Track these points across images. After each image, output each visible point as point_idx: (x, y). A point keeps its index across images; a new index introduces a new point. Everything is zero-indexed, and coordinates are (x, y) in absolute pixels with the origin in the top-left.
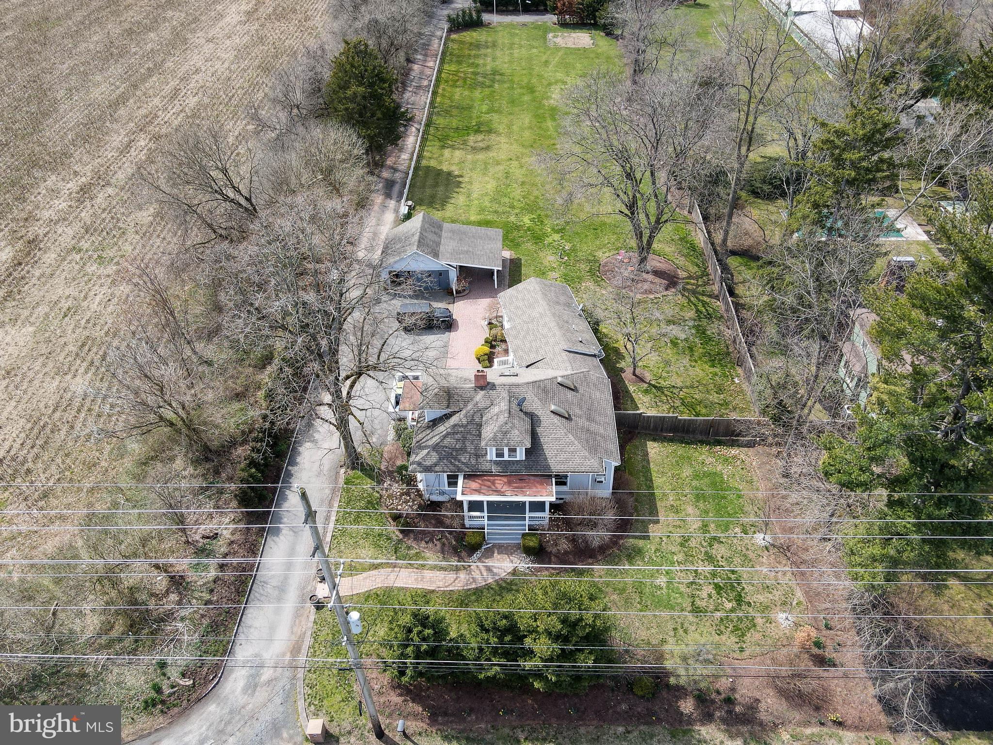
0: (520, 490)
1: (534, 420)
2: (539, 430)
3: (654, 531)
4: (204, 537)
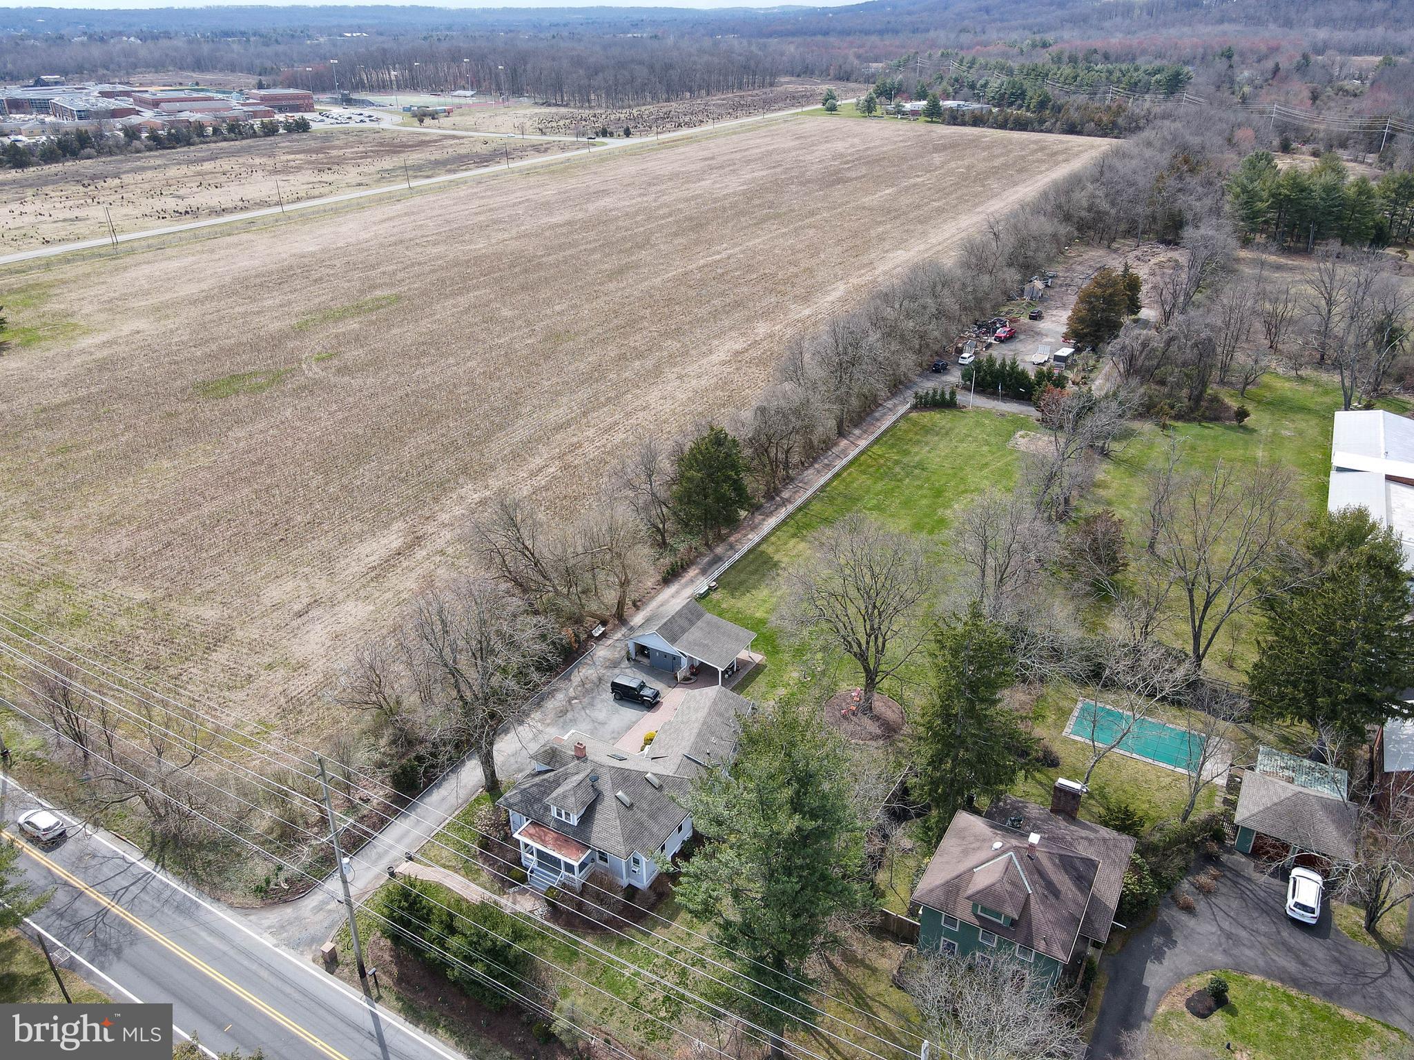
0: (559, 848)
1: (598, 797)
2: (599, 807)
3: (658, 934)
4: (361, 799)
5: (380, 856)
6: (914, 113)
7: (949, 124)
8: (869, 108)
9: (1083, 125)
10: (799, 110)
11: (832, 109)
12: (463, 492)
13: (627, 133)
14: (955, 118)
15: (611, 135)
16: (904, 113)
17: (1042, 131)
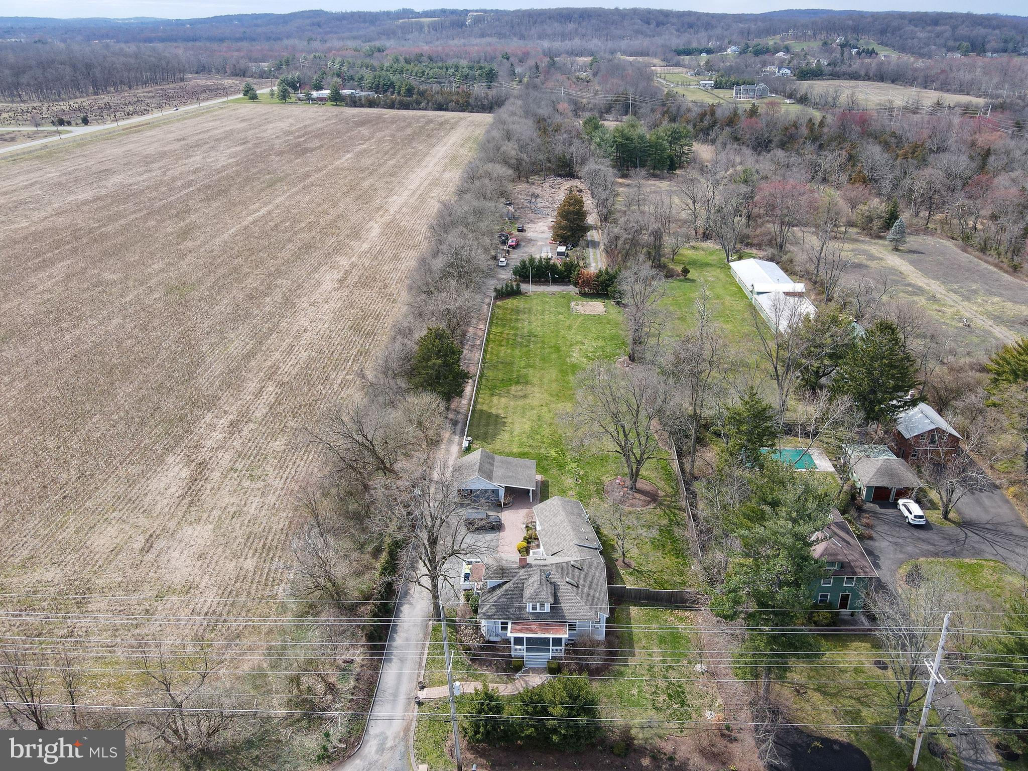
0: (546, 631)
1: (555, 588)
2: (559, 593)
3: (632, 662)
4: (344, 663)
5: (395, 697)
6: (321, 99)
7: (351, 106)
8: (284, 96)
9: (447, 104)
10: (225, 99)
11: (254, 97)
12: (207, 420)
13: (85, 121)
14: (354, 102)
15: (69, 123)
16: (313, 100)
17: (420, 109)
